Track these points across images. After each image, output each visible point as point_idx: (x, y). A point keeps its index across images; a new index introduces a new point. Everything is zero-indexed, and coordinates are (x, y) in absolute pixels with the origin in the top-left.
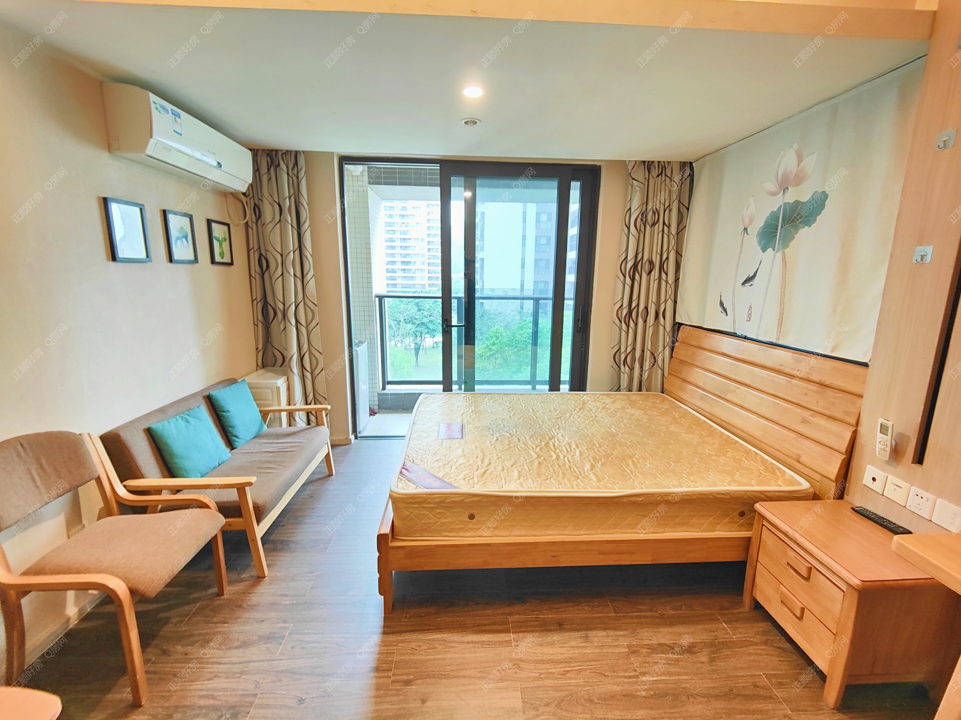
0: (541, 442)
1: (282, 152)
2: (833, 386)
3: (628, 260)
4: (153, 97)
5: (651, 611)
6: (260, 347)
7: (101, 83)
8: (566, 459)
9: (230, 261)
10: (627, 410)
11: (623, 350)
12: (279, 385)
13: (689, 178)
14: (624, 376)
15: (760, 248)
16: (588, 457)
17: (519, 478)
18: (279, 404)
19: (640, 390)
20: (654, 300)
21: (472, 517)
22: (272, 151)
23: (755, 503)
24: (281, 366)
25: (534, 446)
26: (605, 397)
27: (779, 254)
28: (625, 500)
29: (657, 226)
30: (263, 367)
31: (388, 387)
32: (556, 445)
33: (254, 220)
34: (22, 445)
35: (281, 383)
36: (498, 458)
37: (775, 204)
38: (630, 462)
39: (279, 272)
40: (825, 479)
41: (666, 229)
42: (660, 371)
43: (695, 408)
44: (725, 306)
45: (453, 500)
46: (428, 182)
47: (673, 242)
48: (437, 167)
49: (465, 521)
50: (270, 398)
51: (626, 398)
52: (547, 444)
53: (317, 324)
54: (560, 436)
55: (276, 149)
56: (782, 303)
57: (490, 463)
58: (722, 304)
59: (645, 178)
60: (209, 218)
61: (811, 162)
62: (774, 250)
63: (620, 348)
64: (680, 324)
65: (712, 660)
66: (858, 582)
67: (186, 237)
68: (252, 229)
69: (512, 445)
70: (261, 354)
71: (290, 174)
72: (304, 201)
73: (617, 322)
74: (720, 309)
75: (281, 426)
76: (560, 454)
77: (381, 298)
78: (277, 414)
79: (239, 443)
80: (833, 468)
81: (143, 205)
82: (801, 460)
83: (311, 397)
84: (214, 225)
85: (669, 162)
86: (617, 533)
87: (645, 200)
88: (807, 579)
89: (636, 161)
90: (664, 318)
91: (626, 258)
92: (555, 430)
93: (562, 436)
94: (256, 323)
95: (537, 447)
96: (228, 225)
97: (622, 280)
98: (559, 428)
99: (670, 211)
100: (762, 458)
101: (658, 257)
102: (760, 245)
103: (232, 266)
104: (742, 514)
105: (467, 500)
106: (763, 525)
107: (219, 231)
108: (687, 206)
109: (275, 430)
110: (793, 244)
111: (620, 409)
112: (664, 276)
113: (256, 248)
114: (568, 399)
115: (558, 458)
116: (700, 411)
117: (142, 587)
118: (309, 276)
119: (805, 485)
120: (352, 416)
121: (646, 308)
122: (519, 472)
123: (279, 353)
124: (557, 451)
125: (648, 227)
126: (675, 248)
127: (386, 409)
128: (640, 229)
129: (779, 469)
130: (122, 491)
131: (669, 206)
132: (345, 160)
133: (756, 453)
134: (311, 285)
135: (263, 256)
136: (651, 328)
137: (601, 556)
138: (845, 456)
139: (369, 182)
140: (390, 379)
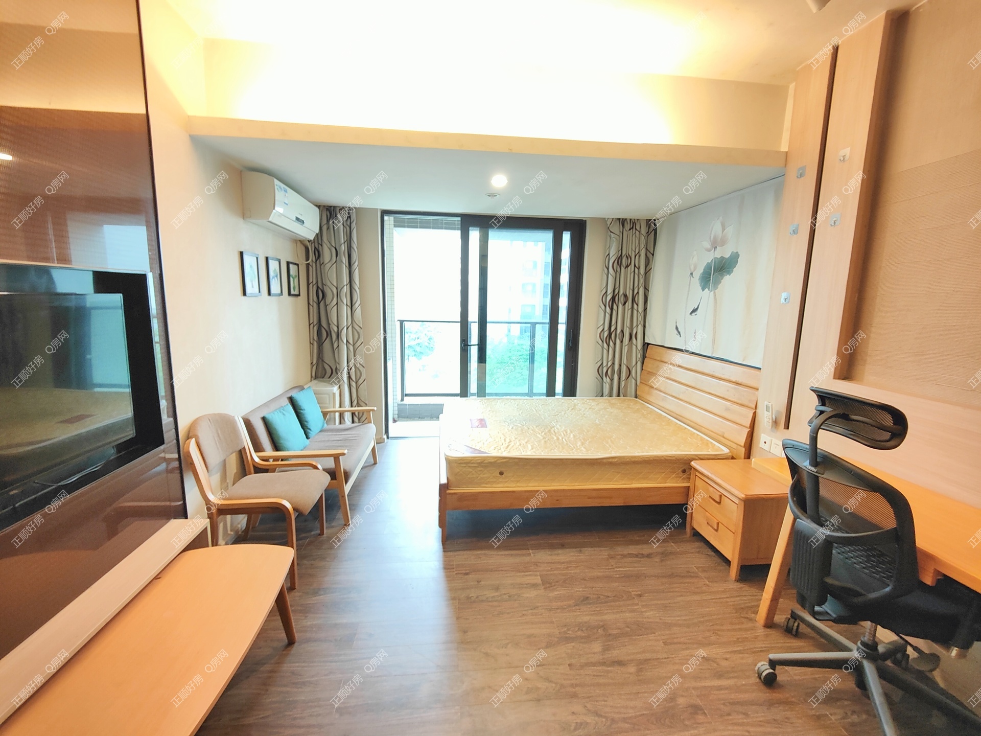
0: (545, 429)
1: (339, 208)
2: (743, 383)
3: (608, 294)
4: (276, 182)
5: (624, 538)
6: (315, 362)
7: (241, 171)
8: (564, 440)
9: (298, 293)
10: (608, 410)
11: (605, 364)
12: (334, 392)
13: (653, 231)
14: (606, 385)
15: (701, 288)
16: (579, 438)
17: (532, 449)
18: (334, 407)
19: (619, 396)
20: (628, 325)
21: (501, 473)
22: (331, 207)
23: (691, 461)
24: (329, 378)
25: (540, 432)
26: (591, 401)
27: (712, 293)
28: (605, 461)
29: (629, 267)
30: (315, 378)
31: (406, 398)
32: (556, 431)
33: (314, 260)
34: (209, 420)
35: (335, 389)
36: (516, 439)
37: (709, 258)
38: (609, 441)
39: (335, 302)
40: (738, 446)
41: (636, 270)
42: (633, 381)
43: (659, 407)
44: (679, 330)
45: (489, 461)
46: (444, 226)
47: (642, 281)
48: (459, 219)
49: (497, 476)
50: (328, 402)
51: (607, 401)
52: (549, 431)
53: (362, 343)
54: (558, 426)
55: (334, 205)
56: (714, 328)
57: (510, 441)
58: (677, 328)
59: (620, 231)
60: (288, 260)
61: (730, 230)
62: (709, 290)
63: (602, 363)
64: (648, 344)
65: (662, 561)
66: (743, 496)
67: (277, 276)
68: (312, 267)
69: (524, 432)
70: (315, 367)
71: (345, 225)
72: (355, 246)
73: (600, 342)
74: (676, 332)
75: (335, 424)
76: (559, 437)
77: (402, 322)
78: (332, 414)
79: (312, 434)
80: (742, 439)
81: (258, 255)
82: (725, 436)
83: (355, 403)
84: (291, 266)
85: (638, 220)
86: (600, 484)
87: (620, 248)
88: (719, 503)
89: (613, 219)
90: (636, 339)
91: (606, 292)
92: (554, 422)
93: (560, 426)
94: (312, 342)
95: (542, 433)
96: (297, 265)
97: (603, 309)
98: (557, 421)
99: (639, 256)
100: (701, 437)
101: (631, 292)
102: (700, 286)
103: (299, 297)
104: (684, 471)
105: (499, 461)
106: (696, 475)
107: (293, 268)
108: (652, 252)
109: (331, 426)
110: (720, 286)
111: (602, 409)
112: (635, 306)
113: (314, 282)
114: (563, 403)
115: (558, 439)
116: (663, 409)
117: (301, 508)
118: (357, 305)
119: (726, 451)
120: (385, 420)
121: (622, 331)
122: (532, 446)
123: (329, 368)
124: (557, 435)
125: (623, 269)
126: (643, 285)
127: (405, 418)
128: (617, 271)
129: (711, 443)
130: (257, 460)
131: (639, 252)
132: (385, 212)
133: (698, 435)
134: (358, 312)
135: (320, 289)
136: (626, 347)
137: (590, 500)
138: (749, 430)
139: (394, 225)
140: (407, 392)
